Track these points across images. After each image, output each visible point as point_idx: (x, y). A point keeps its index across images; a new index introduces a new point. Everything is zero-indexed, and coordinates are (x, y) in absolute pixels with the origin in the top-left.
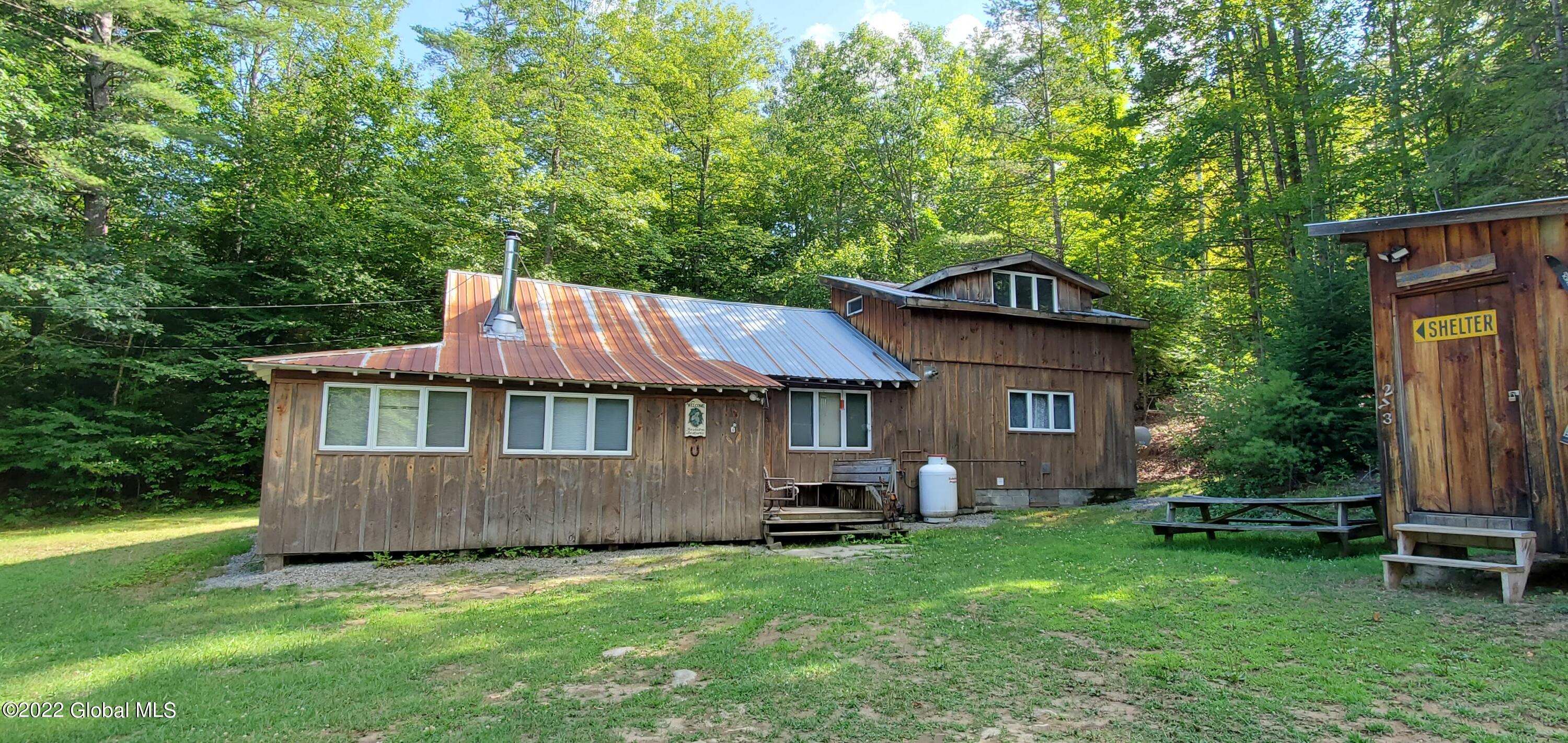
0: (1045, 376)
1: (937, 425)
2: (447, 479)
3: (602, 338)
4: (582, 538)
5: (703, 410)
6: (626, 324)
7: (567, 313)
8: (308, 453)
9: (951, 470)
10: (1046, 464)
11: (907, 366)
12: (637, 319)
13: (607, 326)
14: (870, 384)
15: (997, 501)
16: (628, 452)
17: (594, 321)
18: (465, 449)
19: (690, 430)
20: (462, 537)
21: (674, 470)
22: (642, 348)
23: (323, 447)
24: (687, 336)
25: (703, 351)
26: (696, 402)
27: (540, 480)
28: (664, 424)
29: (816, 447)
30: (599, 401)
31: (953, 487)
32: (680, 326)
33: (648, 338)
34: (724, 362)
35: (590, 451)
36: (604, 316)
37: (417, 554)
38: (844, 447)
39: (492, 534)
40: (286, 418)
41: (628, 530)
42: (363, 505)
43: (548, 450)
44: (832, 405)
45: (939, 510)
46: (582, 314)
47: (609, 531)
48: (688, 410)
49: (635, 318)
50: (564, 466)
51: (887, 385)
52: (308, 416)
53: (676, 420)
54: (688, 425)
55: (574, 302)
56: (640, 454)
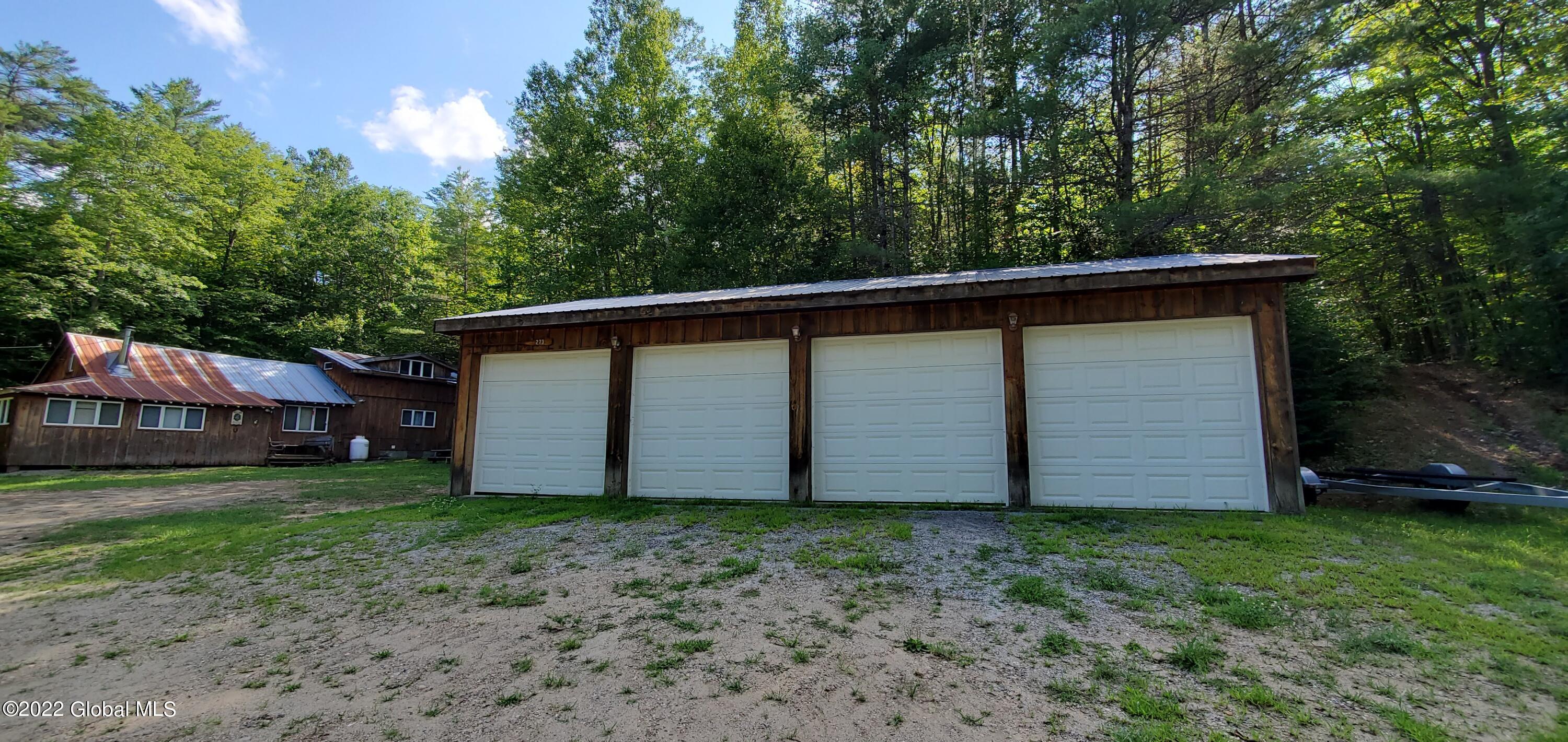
0: (422, 404)
1: (363, 423)
2: (108, 438)
3: (179, 378)
4: (175, 463)
5: (242, 415)
6: (190, 370)
7: (153, 363)
8: (37, 426)
9: (367, 441)
10: (418, 441)
11: (350, 397)
12: (197, 368)
13: (181, 372)
14: (329, 405)
15: (391, 455)
16: (202, 430)
17: (172, 368)
18: (119, 426)
19: (233, 422)
20: (115, 460)
21: (224, 437)
22: (204, 384)
23: (45, 423)
24: (229, 379)
25: (238, 387)
26: (238, 411)
27: (156, 439)
28: (221, 419)
29: (297, 430)
30: (188, 410)
31: (367, 448)
32: (223, 373)
33: (206, 379)
34: (250, 393)
35: (182, 428)
36: (176, 365)
37: (92, 466)
38: (312, 430)
39: (129, 459)
40: (26, 412)
41: (198, 459)
42: (65, 447)
43: (160, 427)
44: (308, 413)
45: (358, 457)
46: (163, 364)
47: (188, 460)
48: (234, 414)
49: (196, 367)
50: (168, 434)
51: (339, 405)
52: (38, 411)
53: (227, 418)
54: (233, 420)
55: (156, 357)
56: (207, 430)
